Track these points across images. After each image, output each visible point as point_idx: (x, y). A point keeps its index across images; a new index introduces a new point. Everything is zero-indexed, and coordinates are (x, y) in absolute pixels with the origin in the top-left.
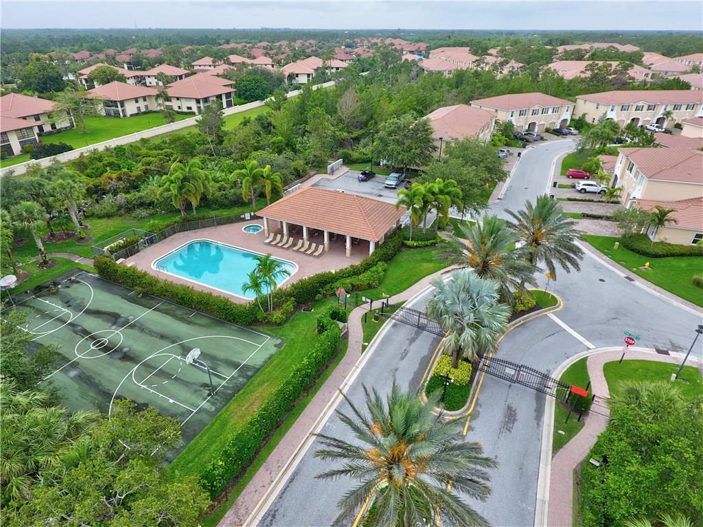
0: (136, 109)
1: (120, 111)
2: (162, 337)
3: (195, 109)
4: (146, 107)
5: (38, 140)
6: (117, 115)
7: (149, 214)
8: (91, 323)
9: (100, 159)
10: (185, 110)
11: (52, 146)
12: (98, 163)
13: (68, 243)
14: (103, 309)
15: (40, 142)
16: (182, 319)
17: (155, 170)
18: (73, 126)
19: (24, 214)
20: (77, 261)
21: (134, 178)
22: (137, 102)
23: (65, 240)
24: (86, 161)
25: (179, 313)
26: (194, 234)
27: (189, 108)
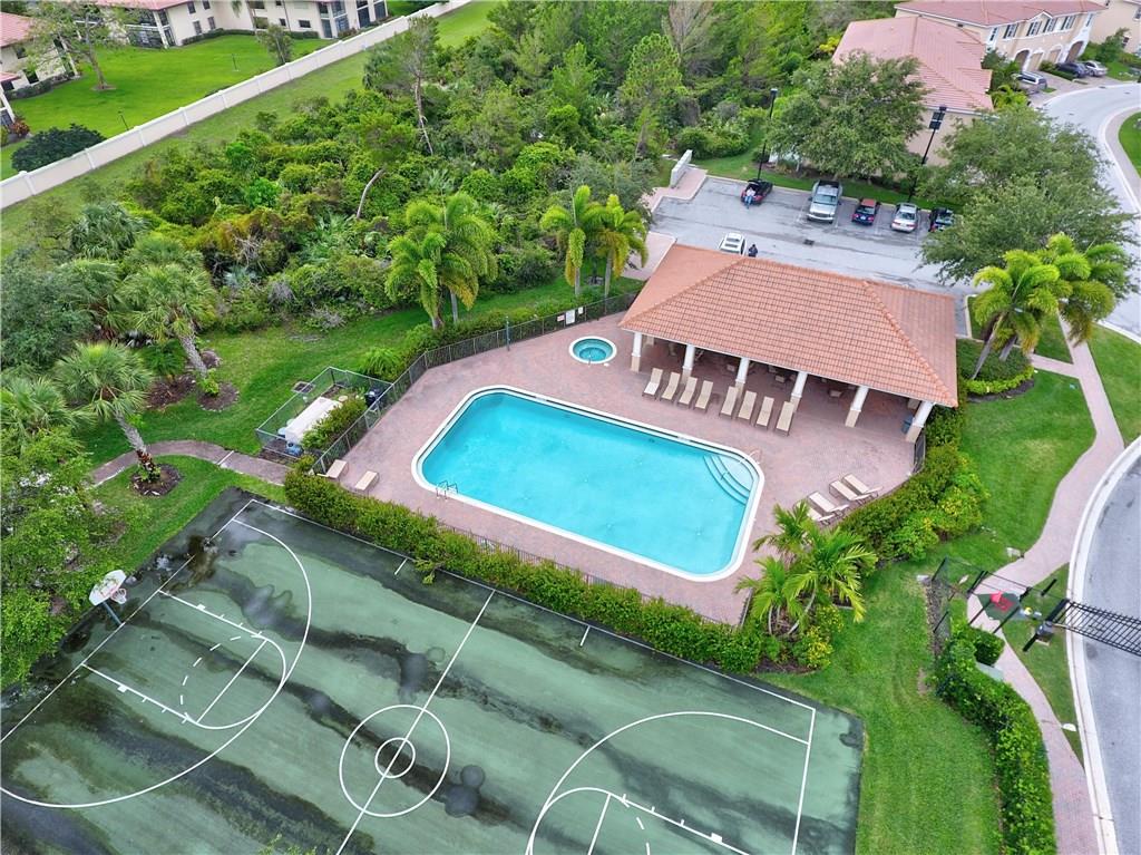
0: (193, 28)
1: (162, 32)
2: (547, 723)
3: (317, 27)
4: (211, 20)
5: (12, 116)
6: (156, 43)
7: (347, 318)
8: (344, 681)
9: (189, 175)
10: (295, 27)
11: (56, 134)
12: (188, 185)
13: (182, 410)
14: (353, 629)
15: (18, 119)
16: (564, 655)
17: (327, 202)
18: (73, 74)
19: (96, 381)
20: (224, 466)
21: (291, 228)
22: (192, 10)
23: (174, 401)
24: (158, 180)
25: (547, 630)
26: (466, 373)
27: (305, 24)
